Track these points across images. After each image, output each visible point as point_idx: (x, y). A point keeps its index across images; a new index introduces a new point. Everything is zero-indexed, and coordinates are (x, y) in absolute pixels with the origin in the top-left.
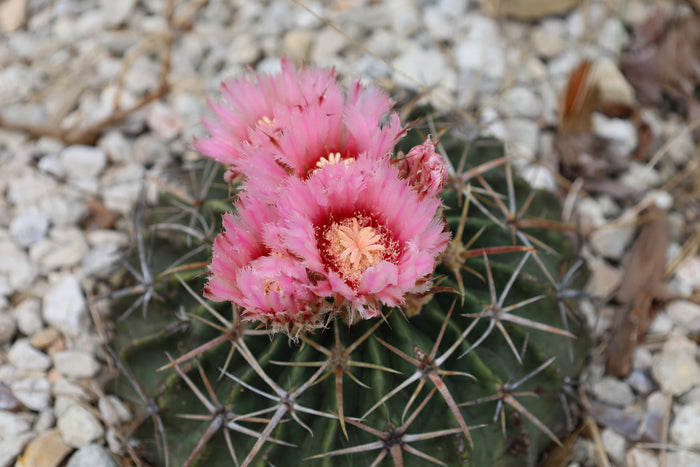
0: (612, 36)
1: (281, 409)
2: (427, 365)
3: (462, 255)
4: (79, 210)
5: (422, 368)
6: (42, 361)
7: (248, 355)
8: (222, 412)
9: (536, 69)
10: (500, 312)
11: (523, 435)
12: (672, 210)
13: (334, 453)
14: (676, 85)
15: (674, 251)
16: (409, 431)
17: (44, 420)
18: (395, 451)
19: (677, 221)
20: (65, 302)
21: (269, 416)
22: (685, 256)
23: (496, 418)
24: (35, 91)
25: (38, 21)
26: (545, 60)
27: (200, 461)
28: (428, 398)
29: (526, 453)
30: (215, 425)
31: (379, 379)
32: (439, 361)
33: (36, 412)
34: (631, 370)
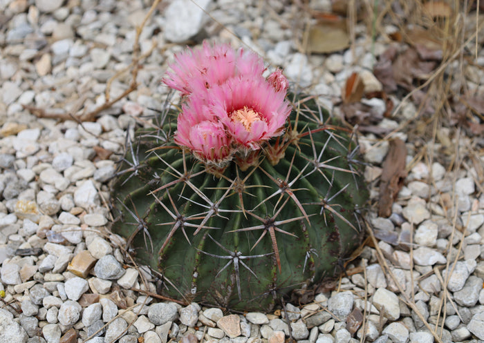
0: (368, 61)
1: (211, 212)
2: (284, 186)
3: (298, 136)
4: (89, 152)
5: (282, 187)
6: (77, 221)
7: (193, 187)
8: (180, 218)
9: (330, 77)
10: (319, 164)
11: (336, 228)
12: (407, 141)
13: (240, 230)
14: (405, 81)
15: (410, 159)
16: (277, 220)
17: (80, 247)
18: (271, 230)
19: (410, 146)
20: (87, 193)
21: (205, 215)
22: (416, 160)
23: (321, 213)
24: (58, 102)
25: (56, 70)
26: (334, 74)
27: (169, 247)
28: (286, 201)
29: (338, 239)
30: (177, 225)
31: (260, 192)
32: (290, 184)
33: (75, 245)
34: (391, 213)
